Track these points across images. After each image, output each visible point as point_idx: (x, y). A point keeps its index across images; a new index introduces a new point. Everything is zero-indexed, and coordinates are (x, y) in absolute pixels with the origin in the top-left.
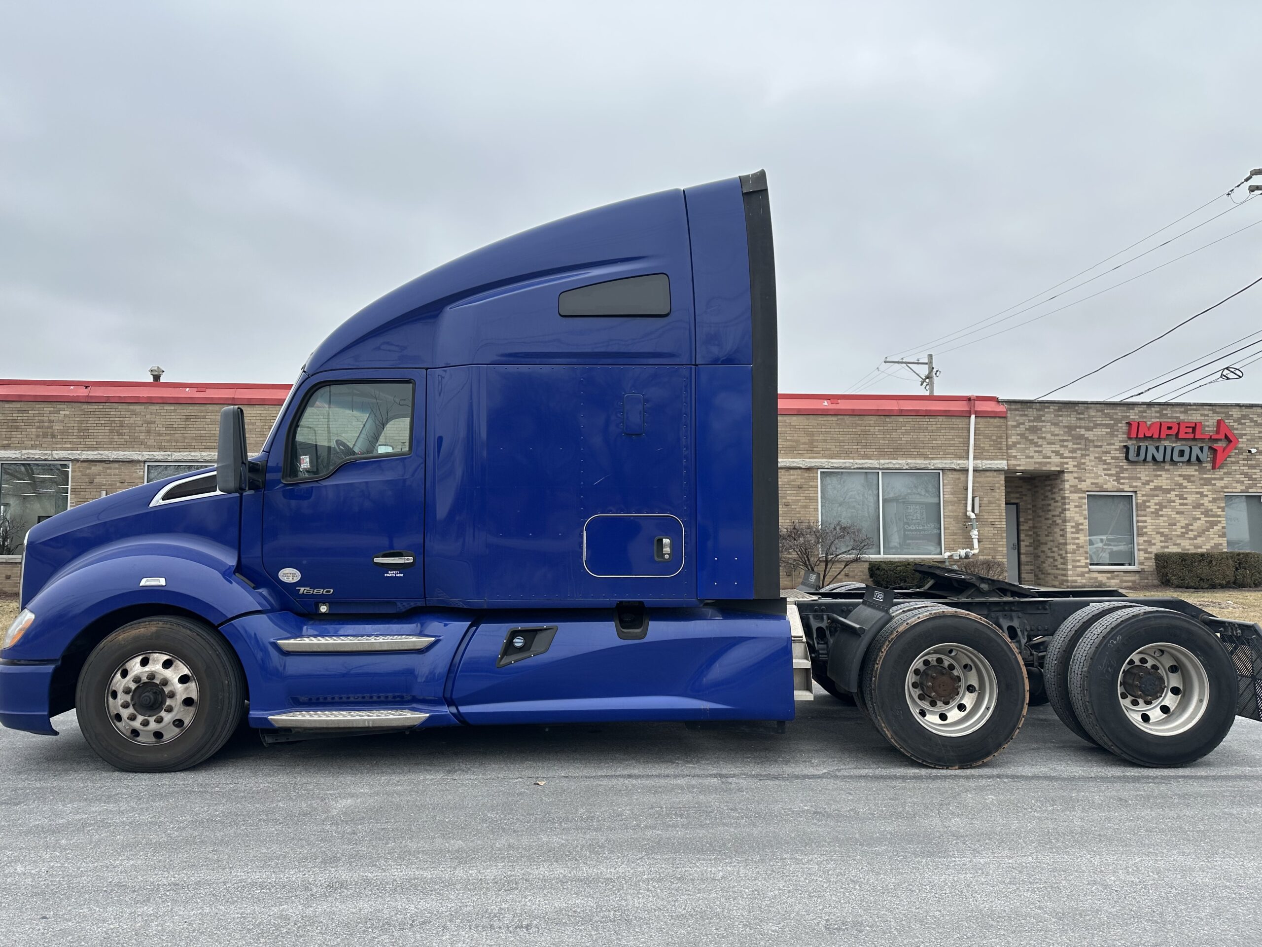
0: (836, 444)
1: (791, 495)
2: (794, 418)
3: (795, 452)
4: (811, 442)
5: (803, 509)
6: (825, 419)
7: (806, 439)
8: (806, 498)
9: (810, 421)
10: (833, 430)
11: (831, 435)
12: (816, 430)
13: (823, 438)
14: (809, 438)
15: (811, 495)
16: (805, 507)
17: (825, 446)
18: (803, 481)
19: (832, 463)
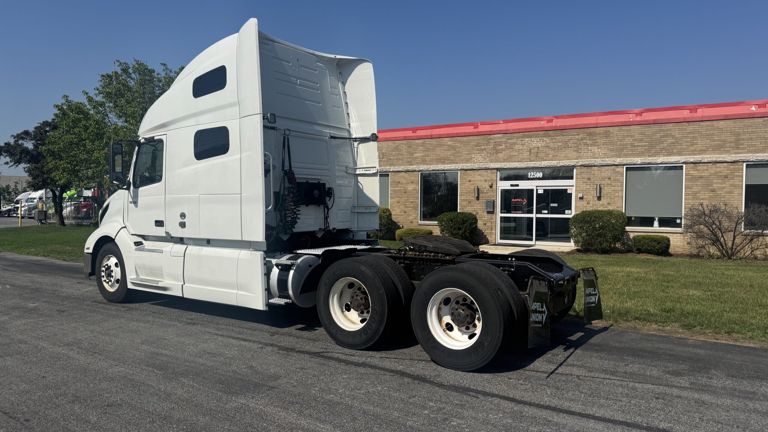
0: (761, 141)
1: (717, 183)
2: (722, 122)
3: (721, 149)
4: (737, 141)
5: (728, 194)
6: (751, 121)
7: (733, 139)
8: (731, 185)
9: (737, 124)
10: (759, 130)
11: (757, 134)
12: (742, 131)
13: (749, 137)
14: (736, 138)
15: (735, 183)
16: (730, 192)
17: (751, 144)
18: (729, 172)
19: (757, 157)
